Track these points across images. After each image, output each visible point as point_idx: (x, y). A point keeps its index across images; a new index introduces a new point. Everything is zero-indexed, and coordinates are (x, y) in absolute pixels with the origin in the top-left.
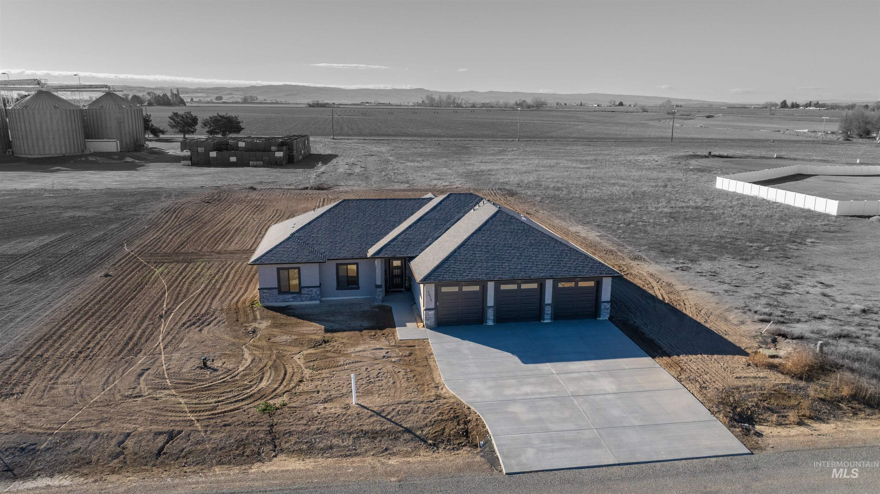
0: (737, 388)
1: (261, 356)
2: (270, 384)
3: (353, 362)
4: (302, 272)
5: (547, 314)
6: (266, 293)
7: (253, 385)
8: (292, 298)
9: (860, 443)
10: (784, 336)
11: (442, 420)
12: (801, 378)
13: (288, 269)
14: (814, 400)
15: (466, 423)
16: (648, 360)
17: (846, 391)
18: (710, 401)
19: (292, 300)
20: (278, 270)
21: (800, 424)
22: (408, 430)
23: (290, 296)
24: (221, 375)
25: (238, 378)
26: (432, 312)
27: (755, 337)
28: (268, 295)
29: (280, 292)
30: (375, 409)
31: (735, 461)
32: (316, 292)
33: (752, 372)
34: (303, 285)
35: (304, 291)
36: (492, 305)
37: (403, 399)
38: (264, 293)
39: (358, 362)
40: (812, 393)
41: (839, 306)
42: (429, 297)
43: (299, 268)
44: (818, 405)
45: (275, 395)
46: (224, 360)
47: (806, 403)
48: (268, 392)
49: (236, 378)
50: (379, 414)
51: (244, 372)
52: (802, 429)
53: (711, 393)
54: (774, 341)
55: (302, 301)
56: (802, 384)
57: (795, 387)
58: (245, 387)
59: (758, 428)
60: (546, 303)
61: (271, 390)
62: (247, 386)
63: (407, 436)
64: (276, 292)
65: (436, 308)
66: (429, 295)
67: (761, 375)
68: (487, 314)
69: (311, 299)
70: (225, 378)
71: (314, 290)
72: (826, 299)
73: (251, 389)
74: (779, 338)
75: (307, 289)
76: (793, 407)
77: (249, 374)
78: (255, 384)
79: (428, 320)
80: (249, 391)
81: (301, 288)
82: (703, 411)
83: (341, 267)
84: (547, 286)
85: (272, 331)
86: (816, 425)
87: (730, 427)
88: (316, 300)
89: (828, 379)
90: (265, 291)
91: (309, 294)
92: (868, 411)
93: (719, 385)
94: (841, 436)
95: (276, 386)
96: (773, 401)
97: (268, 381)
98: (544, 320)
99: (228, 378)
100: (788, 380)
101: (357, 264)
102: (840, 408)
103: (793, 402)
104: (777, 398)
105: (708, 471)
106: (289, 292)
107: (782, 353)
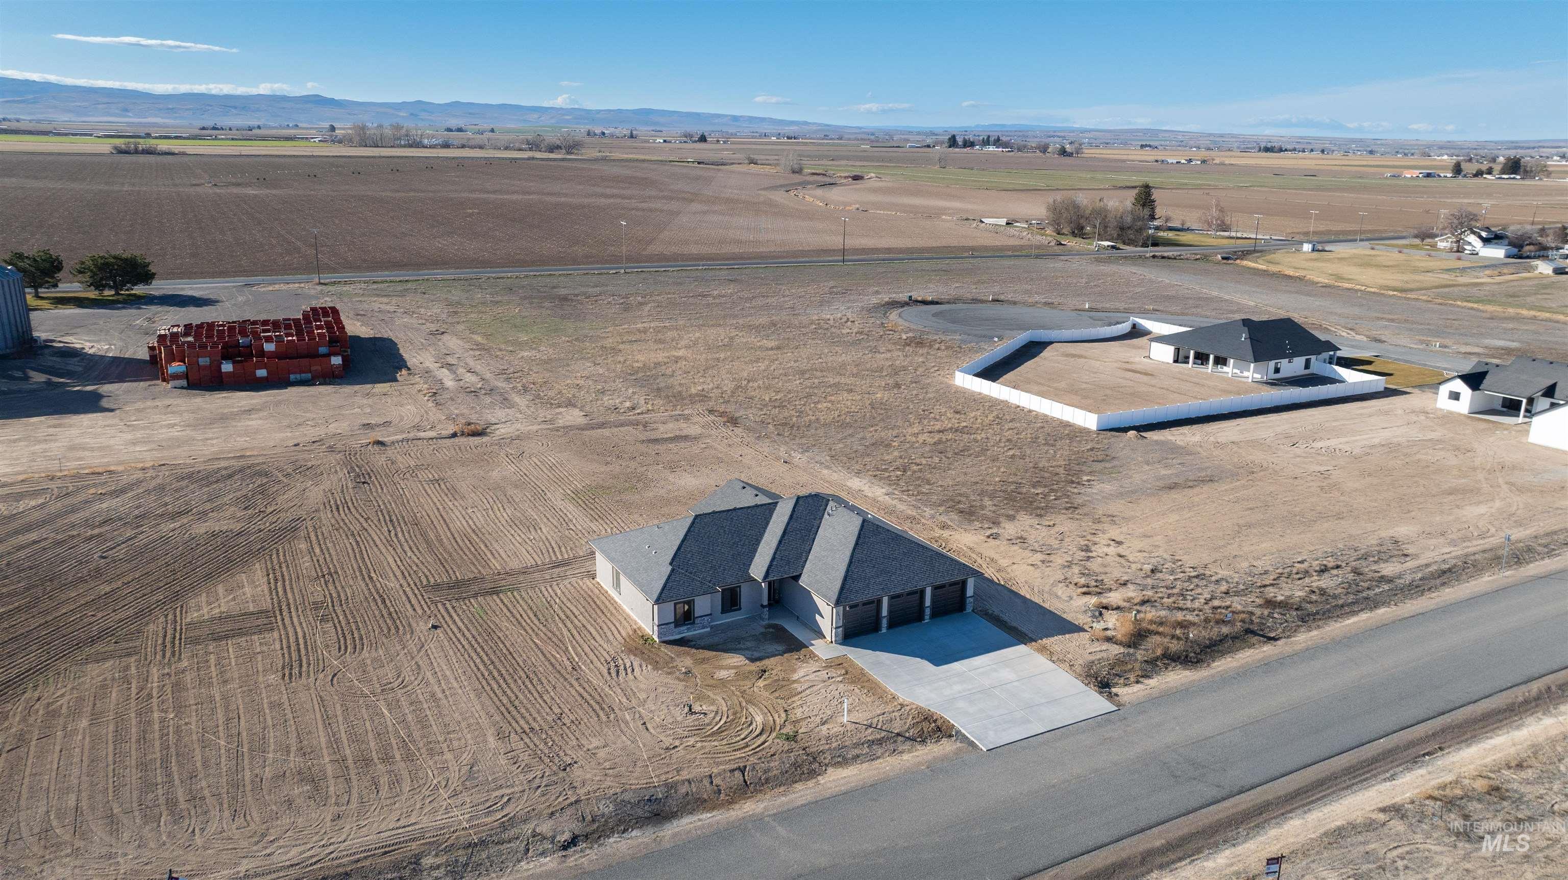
0: (1093, 662)
1: (724, 694)
2: (764, 718)
3: (809, 687)
4: (696, 603)
5: (927, 615)
6: (663, 628)
7: (752, 721)
8: (686, 629)
9: (1175, 690)
10: (1106, 608)
11: (918, 723)
12: (1129, 646)
14: (1141, 663)
15: (935, 721)
16: (1022, 648)
17: (1159, 652)
18: (1080, 675)
19: (686, 631)
20: (675, 605)
21: (1138, 682)
22: (898, 734)
25: (733, 717)
26: (837, 631)
27: (1085, 612)
28: (665, 630)
29: (677, 626)
30: (865, 723)
31: (1112, 716)
32: (708, 620)
33: (1097, 647)
34: (696, 615)
35: (697, 621)
36: (886, 615)
37: (879, 712)
39: (812, 686)
40: (1139, 657)
41: (1134, 566)
42: (838, 617)
43: (693, 600)
44: (1145, 666)
45: (781, 726)
46: (698, 703)
47: (1137, 666)
49: (731, 717)
50: (870, 726)
52: (1139, 686)
53: (1078, 669)
54: (1101, 614)
55: (695, 630)
56: (1132, 651)
57: (1129, 654)
59: (1114, 690)
60: (926, 606)
61: (772, 723)
62: (749, 723)
63: (900, 738)
64: (672, 626)
65: (843, 626)
66: (838, 615)
67: (1104, 648)
68: (881, 623)
69: (703, 627)
70: (721, 719)
71: (706, 618)
72: (1122, 560)
73: (754, 724)
74: (1104, 611)
75: (700, 619)
76: (1130, 671)
77: (737, 712)
78: (752, 719)
79: (837, 637)
82: (1080, 685)
83: (725, 592)
85: (704, 668)
86: (1146, 681)
87: (1101, 693)
88: (707, 627)
89: (1144, 643)
91: (701, 623)
92: (1173, 664)
93: (1081, 662)
94: (1163, 686)
95: (771, 718)
96: (1117, 668)
97: (759, 715)
98: (924, 620)
99: (724, 718)
100: (1122, 650)
101: (739, 587)
102: (1157, 666)
103: (1130, 667)
104: (1119, 666)
105: (1100, 725)
106: (684, 624)
107: (1110, 625)
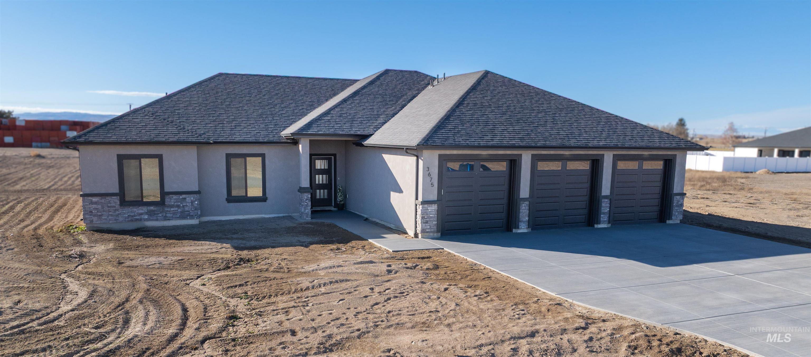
1: (109, 286)
2: (152, 329)
3: (331, 283)
4: (165, 164)
5: (604, 213)
6: (96, 203)
7: (108, 333)
8: (147, 213)
13: (138, 157)
19: (146, 217)
20: (121, 158)
23: (143, 210)
24: (11, 320)
25: (62, 324)
26: (434, 208)
28: (99, 207)
29: (124, 203)
32: (192, 202)
34: (167, 189)
35: (170, 200)
36: (527, 196)
38: (92, 203)
39: (342, 281)
42: (428, 179)
43: (160, 157)
45: (181, 348)
46: (16, 298)
48: (156, 343)
49: (56, 323)
51: (76, 312)
55: (166, 218)
58: (86, 339)
60: (603, 194)
61: (164, 339)
62: (92, 337)
64: (116, 201)
65: (439, 201)
66: (429, 175)
68: (519, 212)
69: (184, 216)
70: (24, 325)
71: (189, 198)
73: (105, 342)
75: (175, 197)
77: (91, 315)
78: (113, 330)
79: (427, 222)
80: (100, 345)
81: (164, 194)
83: (235, 162)
84: (605, 164)
85: (122, 254)
88: (192, 217)
90: (95, 199)
91: (178, 206)
95: (172, 331)
97: (145, 324)
98: (599, 223)
99: (35, 324)
101: (263, 156)
106: (140, 203)
